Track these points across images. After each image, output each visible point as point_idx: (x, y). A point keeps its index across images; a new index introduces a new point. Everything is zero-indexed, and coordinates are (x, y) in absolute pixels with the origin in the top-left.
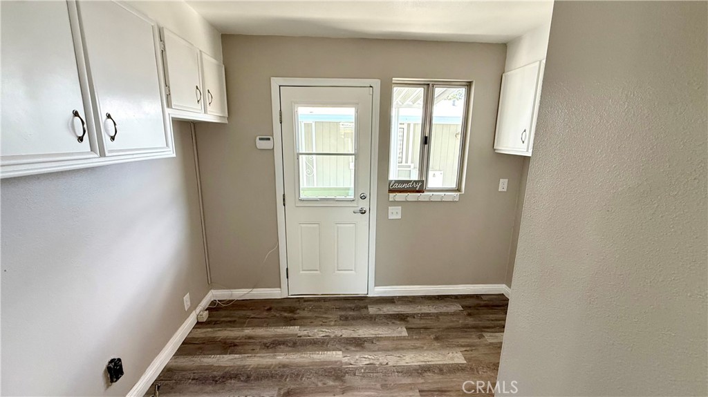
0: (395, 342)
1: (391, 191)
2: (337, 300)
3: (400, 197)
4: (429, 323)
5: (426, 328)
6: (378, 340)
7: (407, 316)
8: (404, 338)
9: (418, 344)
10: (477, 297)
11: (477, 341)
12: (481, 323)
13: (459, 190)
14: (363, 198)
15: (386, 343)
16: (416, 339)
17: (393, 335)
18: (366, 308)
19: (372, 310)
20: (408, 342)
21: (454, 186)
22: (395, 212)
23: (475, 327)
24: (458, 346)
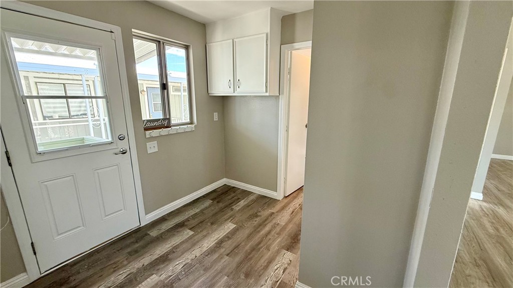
0: (190, 241)
1: (146, 129)
2: (111, 244)
3: (155, 133)
4: (201, 218)
5: (201, 222)
6: (176, 248)
7: (184, 223)
8: (193, 236)
9: (204, 233)
10: (214, 191)
11: (231, 213)
12: (227, 203)
13: (191, 123)
14: (121, 139)
15: (184, 246)
16: (201, 231)
17: (184, 239)
18: (147, 234)
19: (154, 233)
20: (197, 236)
21: (188, 120)
22: (152, 147)
23: (226, 207)
24: (226, 220)
